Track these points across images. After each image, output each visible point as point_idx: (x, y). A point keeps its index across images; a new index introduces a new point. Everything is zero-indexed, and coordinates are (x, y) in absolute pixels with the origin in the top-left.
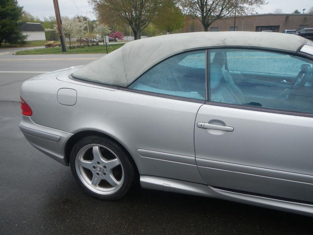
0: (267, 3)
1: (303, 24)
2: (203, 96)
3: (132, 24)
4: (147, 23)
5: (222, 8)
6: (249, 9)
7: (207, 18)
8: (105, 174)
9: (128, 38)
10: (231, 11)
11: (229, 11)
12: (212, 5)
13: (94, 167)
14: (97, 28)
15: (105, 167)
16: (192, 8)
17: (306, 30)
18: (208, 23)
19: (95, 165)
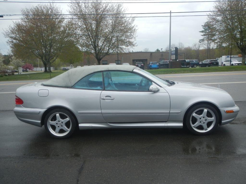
0: (137, 46)
1: (161, 58)
2: (102, 88)
3: (43, 58)
4: (55, 58)
5: (109, 48)
6: (126, 49)
7: (99, 55)
8: (62, 126)
9: (37, 69)
10: (115, 50)
11: (113, 50)
12: (102, 46)
13: (57, 124)
14: (13, 62)
15: (62, 123)
16: (88, 48)
17: (164, 62)
18: (100, 58)
19: (57, 123)
